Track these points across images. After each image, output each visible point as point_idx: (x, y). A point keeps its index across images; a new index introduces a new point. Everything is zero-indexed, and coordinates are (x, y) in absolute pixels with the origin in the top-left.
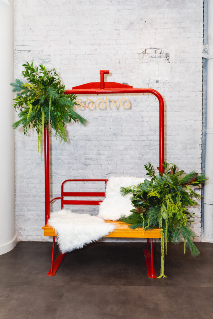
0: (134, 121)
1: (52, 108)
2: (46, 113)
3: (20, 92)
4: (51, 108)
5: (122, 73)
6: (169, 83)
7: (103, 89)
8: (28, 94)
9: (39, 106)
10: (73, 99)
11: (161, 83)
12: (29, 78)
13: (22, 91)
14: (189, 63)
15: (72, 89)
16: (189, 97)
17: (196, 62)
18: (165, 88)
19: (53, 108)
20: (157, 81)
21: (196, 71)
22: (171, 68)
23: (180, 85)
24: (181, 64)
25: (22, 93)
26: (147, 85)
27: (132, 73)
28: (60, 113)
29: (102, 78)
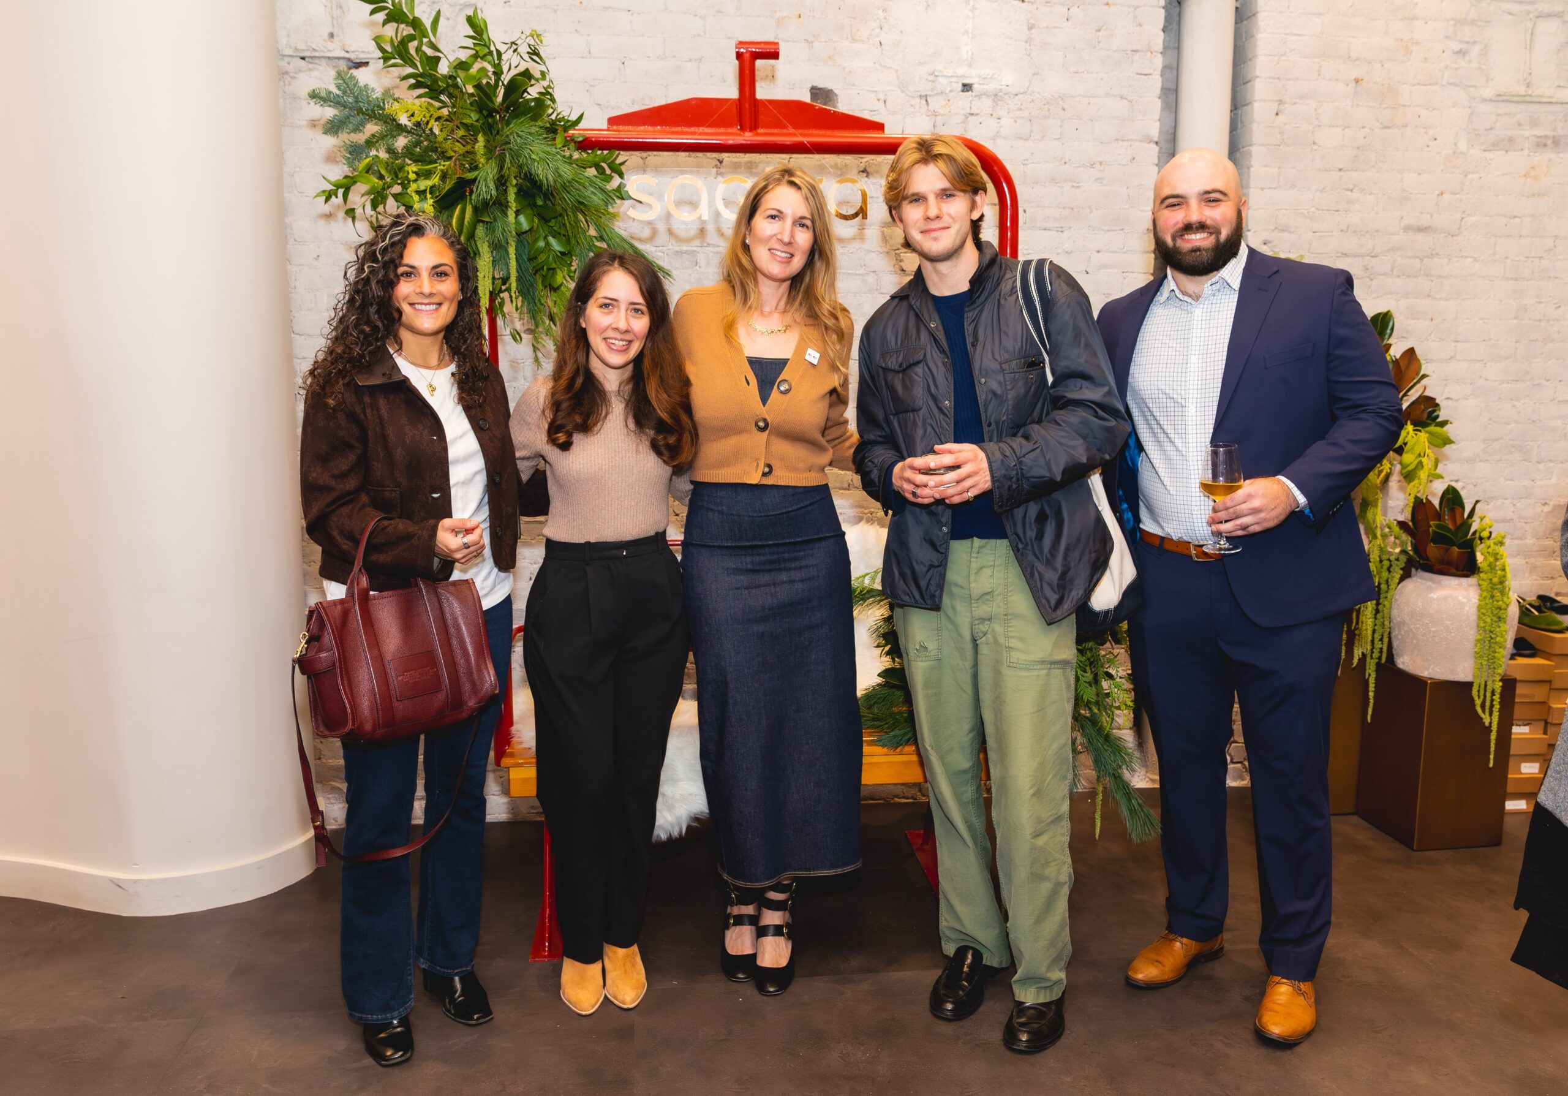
0: (862, 271)
1: (522, 218)
2: (499, 248)
3: (360, 138)
4: (516, 219)
5: (807, 41)
6: (1017, 95)
7: (751, 131)
8: (401, 142)
9: (469, 210)
10: (608, 171)
11: (984, 98)
12: (409, 70)
13: (372, 128)
14: (1106, 7)
15: (604, 125)
16: (1101, 163)
17: (1138, 7)
18: (1002, 122)
19: (527, 218)
20: (967, 87)
21: (1134, 48)
22: (1031, 27)
23: (1064, 109)
24: (1074, 10)
25: (370, 143)
26: (924, 102)
27: (854, 40)
28: (560, 242)
29: (747, 78)
